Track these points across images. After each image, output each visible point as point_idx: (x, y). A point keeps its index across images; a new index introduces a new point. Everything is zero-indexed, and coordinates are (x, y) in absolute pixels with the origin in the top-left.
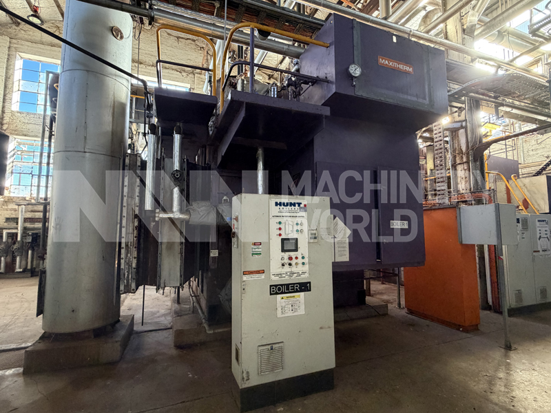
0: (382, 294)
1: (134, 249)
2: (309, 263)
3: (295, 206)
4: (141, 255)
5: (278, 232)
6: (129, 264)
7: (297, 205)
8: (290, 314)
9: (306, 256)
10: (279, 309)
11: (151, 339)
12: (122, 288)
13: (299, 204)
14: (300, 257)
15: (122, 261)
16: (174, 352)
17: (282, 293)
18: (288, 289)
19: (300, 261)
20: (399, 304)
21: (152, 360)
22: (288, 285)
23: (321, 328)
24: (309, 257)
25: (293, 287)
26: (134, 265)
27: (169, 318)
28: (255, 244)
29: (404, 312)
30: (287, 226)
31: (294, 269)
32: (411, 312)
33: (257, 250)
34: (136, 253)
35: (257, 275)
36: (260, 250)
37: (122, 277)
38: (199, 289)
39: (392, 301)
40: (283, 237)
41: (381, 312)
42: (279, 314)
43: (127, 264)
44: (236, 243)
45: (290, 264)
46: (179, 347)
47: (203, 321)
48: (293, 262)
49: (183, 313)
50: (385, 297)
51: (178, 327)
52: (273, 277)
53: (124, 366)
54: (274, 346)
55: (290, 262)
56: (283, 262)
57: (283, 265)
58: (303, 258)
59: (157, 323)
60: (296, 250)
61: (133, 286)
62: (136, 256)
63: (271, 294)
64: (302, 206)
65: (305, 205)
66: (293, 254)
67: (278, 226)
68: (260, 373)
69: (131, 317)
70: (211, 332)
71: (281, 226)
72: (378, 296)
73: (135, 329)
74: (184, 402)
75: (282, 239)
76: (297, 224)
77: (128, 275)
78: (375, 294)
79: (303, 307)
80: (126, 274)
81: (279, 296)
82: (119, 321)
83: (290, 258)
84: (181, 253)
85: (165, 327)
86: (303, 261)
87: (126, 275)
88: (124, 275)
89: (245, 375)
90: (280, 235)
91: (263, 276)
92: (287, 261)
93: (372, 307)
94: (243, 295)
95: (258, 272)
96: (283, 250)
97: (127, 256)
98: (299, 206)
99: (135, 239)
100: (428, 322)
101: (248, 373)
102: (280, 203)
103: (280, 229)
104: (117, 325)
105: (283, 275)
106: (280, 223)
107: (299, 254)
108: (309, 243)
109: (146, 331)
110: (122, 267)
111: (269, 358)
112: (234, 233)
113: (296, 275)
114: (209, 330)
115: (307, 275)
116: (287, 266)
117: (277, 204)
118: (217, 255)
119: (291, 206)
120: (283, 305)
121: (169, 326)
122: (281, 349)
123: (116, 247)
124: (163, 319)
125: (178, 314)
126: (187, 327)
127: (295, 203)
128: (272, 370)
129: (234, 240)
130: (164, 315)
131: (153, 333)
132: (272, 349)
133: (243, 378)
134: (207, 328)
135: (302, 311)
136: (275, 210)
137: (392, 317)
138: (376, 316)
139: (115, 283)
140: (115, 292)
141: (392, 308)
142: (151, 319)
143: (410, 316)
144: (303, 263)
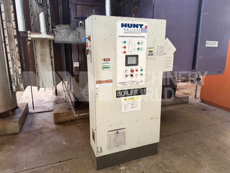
0: (183, 89)
1: (18, 61)
2: (146, 74)
3: (137, 27)
4: (24, 65)
5: (124, 50)
6: (16, 72)
7: (139, 26)
8: (131, 110)
9: (144, 69)
10: (123, 107)
11: (39, 118)
12: (14, 88)
13: (141, 26)
14: (139, 70)
15: (11, 70)
16: (54, 126)
17: (126, 96)
18: (129, 93)
19: (139, 72)
20: (195, 96)
21: (40, 132)
22: (129, 91)
23: (152, 119)
24: (146, 70)
25: (134, 91)
26: (20, 73)
27: (52, 104)
28: (105, 60)
29: (198, 101)
30: (130, 45)
31: (134, 78)
32: (203, 101)
33: (106, 64)
34: (20, 64)
35: (107, 84)
36: (108, 65)
37: (13, 80)
38: (69, 86)
39: (190, 93)
40: (127, 54)
41: (184, 101)
42: (123, 110)
43: (15, 72)
44: (90, 59)
45: (132, 75)
46: (57, 123)
47: (72, 108)
48: (134, 74)
49: (59, 101)
50: (186, 91)
51: (56, 111)
52: (119, 85)
53: (23, 136)
54: (119, 131)
55: (132, 73)
56: (126, 73)
57: (126, 76)
58: (142, 70)
59: (44, 107)
60: (137, 64)
61: (22, 86)
62: (20, 66)
63: (117, 97)
64: (143, 27)
65: (146, 27)
66: (134, 68)
67: (124, 45)
68: (109, 148)
69: (26, 105)
70: (77, 116)
71: (126, 45)
72: (181, 90)
73: (30, 111)
74: (60, 162)
75: (126, 56)
76: (139, 43)
77: (17, 79)
78: (179, 89)
79: (139, 105)
80: (15, 78)
81: (123, 99)
82: (17, 107)
83: (132, 71)
84: (52, 64)
85: (49, 110)
86: (142, 72)
87: (15, 80)
88: (14, 79)
89: (99, 150)
90: (125, 52)
91: (111, 84)
92: (129, 73)
93: (179, 98)
94: (96, 98)
95: (107, 81)
96: (127, 65)
97: (14, 66)
98: (141, 27)
99: (17, 54)
100: (214, 108)
101: (101, 148)
102: (126, 24)
103: (125, 47)
104: (17, 110)
105: (126, 84)
106: (125, 42)
107: (138, 67)
108: (147, 58)
109: (36, 113)
110: (12, 73)
111: (115, 139)
112: (88, 50)
113: (136, 83)
114: (76, 115)
115: (144, 83)
116: (129, 77)
117: (122, 25)
118: (78, 66)
119: (134, 27)
120: (126, 104)
121: (51, 109)
122: (124, 133)
123: (4, 59)
124: (47, 104)
125: (56, 102)
126: (61, 112)
127: (137, 25)
128: (117, 146)
129: (88, 56)
130: (48, 102)
131: (41, 114)
132: (117, 133)
133: (98, 152)
134: (74, 113)
135: (139, 108)
136: (121, 31)
137: (191, 104)
138: (180, 103)
139: (9, 85)
140: (10, 91)
141: (191, 98)
142: (41, 105)
143: (202, 103)
144: (142, 74)
